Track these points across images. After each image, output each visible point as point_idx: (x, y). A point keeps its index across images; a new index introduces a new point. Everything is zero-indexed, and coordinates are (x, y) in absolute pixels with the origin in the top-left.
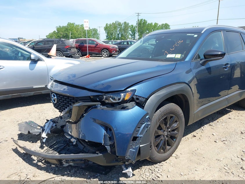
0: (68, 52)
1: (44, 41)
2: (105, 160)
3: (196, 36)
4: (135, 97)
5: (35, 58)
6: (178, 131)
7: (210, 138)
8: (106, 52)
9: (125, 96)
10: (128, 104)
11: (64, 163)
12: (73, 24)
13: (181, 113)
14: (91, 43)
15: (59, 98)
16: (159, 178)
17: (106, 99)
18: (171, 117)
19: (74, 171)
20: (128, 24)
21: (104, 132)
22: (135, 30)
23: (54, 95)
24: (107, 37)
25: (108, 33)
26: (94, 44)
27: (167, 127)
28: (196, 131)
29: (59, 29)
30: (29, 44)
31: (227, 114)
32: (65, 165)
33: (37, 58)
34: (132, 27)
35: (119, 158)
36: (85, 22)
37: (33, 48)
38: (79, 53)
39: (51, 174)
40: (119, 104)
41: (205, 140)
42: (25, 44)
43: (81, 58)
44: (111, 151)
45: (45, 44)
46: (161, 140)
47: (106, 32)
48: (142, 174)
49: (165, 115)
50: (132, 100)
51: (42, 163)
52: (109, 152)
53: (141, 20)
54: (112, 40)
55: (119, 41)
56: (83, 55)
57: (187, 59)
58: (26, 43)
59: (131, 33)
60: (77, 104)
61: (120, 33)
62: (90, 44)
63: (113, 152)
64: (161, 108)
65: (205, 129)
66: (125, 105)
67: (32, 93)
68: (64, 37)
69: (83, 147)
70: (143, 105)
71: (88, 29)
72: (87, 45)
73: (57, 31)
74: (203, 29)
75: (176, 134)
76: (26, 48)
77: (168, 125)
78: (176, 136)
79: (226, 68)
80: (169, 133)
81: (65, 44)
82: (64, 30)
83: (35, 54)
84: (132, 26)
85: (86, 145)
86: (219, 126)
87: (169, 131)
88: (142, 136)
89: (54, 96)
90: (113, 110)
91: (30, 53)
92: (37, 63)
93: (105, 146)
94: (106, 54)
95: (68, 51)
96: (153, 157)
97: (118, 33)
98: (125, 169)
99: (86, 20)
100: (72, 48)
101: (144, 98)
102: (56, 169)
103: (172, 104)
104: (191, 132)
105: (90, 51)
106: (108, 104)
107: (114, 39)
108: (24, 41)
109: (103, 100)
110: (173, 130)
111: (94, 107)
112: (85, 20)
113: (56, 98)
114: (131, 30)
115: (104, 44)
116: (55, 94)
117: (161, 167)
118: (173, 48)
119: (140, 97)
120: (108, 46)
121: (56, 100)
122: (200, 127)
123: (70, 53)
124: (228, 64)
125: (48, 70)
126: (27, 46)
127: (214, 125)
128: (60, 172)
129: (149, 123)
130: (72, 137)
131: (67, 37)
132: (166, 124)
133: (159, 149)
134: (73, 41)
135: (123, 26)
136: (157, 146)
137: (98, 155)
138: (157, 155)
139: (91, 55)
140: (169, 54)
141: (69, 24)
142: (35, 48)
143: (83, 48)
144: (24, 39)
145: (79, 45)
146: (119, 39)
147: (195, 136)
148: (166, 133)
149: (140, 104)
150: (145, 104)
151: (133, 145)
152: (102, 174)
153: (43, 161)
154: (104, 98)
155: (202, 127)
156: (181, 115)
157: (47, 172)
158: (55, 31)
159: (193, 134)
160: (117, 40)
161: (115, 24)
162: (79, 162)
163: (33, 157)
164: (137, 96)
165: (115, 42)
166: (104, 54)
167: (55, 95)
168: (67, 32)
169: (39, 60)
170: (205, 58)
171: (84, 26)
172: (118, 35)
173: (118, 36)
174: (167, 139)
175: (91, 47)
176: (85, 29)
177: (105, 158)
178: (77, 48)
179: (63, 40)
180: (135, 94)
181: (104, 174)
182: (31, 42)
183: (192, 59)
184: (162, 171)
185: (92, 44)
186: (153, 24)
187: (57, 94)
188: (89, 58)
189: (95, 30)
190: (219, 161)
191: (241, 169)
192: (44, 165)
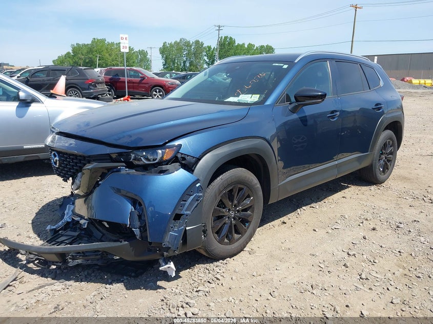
0: (92, 91)
1: (47, 70)
2: (133, 250)
3: (285, 66)
4: (179, 156)
5: (26, 97)
6: (253, 212)
7: (307, 225)
8: (159, 92)
9: (163, 154)
10: (168, 167)
11: (70, 260)
12: (103, 41)
13: (256, 184)
14: (133, 76)
15: (62, 159)
16: (219, 280)
17: (135, 159)
18: (240, 189)
19: (86, 273)
20: (202, 44)
21: (130, 207)
22: (215, 56)
23: (54, 154)
24: (164, 65)
25: (166, 59)
26: (138, 77)
27: (234, 204)
28: (288, 215)
29: (77, 49)
30: (19, 75)
31: (342, 191)
32: (71, 263)
33: (30, 98)
34: (209, 50)
35: (152, 247)
36: (122, 38)
37: (27, 82)
38: (111, 93)
39: (49, 279)
40: (155, 165)
41: (299, 228)
42: (11, 75)
43: (114, 101)
44: (141, 237)
45: (48, 76)
46: (225, 223)
47: (163, 56)
48: (193, 275)
49: (229, 185)
50: (175, 159)
51: (34, 264)
52: (138, 237)
53: (226, 38)
54: (174, 71)
55: (183, 73)
56: (118, 97)
57: (268, 102)
58: (15, 72)
59: (207, 60)
60: (89, 166)
61: (187, 59)
62: (131, 76)
63: (144, 237)
64: (224, 174)
65: (302, 212)
66: (164, 167)
67: (21, 158)
68: (85, 64)
69: (102, 235)
70: (193, 169)
71: (127, 50)
72: (126, 79)
73: (73, 52)
74: (297, 56)
75: (250, 215)
76: (13, 81)
77: (236, 202)
78: (249, 219)
79: (333, 117)
80: (238, 214)
81: (85, 76)
82: (85, 51)
83: (26, 91)
84: (209, 48)
85: (104, 232)
86: (326, 209)
87: (238, 211)
88: (188, 212)
89: (55, 156)
90: (144, 175)
91: (18, 89)
92: (30, 106)
93: (131, 229)
94: (160, 95)
95: (91, 89)
96: (212, 249)
97: (185, 59)
98: (163, 264)
99: (124, 36)
100: (98, 83)
101: (194, 157)
102: (58, 272)
103: (241, 169)
104: (281, 217)
105: (130, 88)
106: (138, 166)
107: (178, 70)
108: (11, 69)
109: (131, 160)
110: (245, 210)
111: (115, 170)
112: (121, 36)
113: (58, 159)
114: (207, 55)
115: (157, 77)
116: (56, 153)
117: (225, 266)
118: (249, 85)
119: (188, 156)
120: (163, 81)
121: (58, 162)
122: (294, 210)
123: (95, 92)
124: (336, 111)
125: (50, 118)
126: (16, 78)
127: (317, 207)
128: (63, 276)
129: (201, 194)
130: (82, 217)
131: (91, 64)
132: (232, 201)
133: (220, 237)
134: (101, 70)
135: (193, 47)
136: (218, 233)
137: (122, 244)
138: (218, 247)
139: (133, 96)
140: (242, 94)
141: (95, 41)
142: (29, 83)
143: (118, 84)
144: (11, 66)
145: (110, 79)
146: (186, 70)
147: (286, 223)
148: (232, 214)
149: (188, 167)
150: (195, 167)
151: (175, 226)
152: (130, 276)
153: (36, 262)
154: (132, 157)
155: (298, 210)
156: (256, 186)
157: (42, 277)
158: (69, 53)
159: (282, 219)
160: (182, 71)
161: (179, 43)
162: (94, 257)
163: (19, 256)
164: (182, 154)
165: (176, 74)
166: (155, 95)
167: (57, 155)
168: (91, 56)
169: (34, 100)
170: (297, 101)
171: (122, 45)
172: (184, 62)
173: (184, 65)
174: (234, 222)
175: (133, 83)
176: (122, 50)
177: (132, 248)
178: (107, 83)
179: (82, 69)
180: (180, 152)
181: (134, 277)
182: (23, 71)
183: (276, 101)
184: (224, 270)
185: (135, 76)
186: (246, 46)
187: (59, 153)
188: (128, 101)
189: (143, 54)
190: (313, 257)
191: (343, 267)
192: (38, 266)
